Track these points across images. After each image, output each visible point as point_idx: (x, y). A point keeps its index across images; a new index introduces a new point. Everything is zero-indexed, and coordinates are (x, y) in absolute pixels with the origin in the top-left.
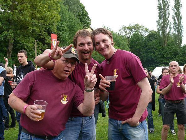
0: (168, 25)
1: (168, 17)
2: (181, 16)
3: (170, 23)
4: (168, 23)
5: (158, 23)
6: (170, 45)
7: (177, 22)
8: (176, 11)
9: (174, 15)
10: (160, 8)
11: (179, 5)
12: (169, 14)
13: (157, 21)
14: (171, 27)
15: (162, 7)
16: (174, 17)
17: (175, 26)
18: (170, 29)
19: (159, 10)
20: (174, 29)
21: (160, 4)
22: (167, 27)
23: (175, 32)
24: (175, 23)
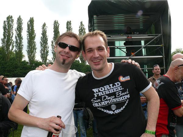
0: (11, 43)
1: (12, 37)
2: (22, 37)
3: (13, 42)
4: (11, 41)
5: (3, 40)
6: (12, 60)
7: (18, 41)
8: (18, 33)
9: (17, 36)
10: (5, 28)
11: (21, 28)
12: (13, 34)
13: (2, 39)
14: (14, 45)
15: (7, 28)
16: (17, 37)
17: (17, 45)
18: (13, 47)
19: (4, 30)
20: (16, 47)
21: (5, 25)
22: (10, 45)
23: (16, 49)
24: (16, 42)
